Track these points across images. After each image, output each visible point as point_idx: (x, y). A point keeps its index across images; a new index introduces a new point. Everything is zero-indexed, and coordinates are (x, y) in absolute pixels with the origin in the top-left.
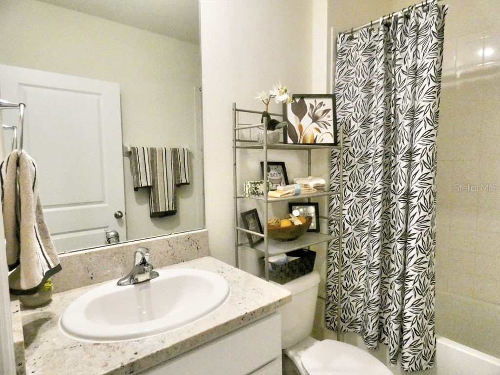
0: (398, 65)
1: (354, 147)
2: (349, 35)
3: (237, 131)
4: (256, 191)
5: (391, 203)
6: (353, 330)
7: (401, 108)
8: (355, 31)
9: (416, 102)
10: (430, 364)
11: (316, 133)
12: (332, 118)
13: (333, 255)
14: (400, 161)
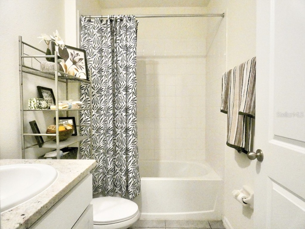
0: (118, 43)
1: (94, 84)
2: (88, 19)
5: (116, 115)
7: (120, 65)
8: (92, 18)
9: (128, 63)
11: (76, 72)
12: (84, 64)
13: (84, 149)
14: (122, 92)
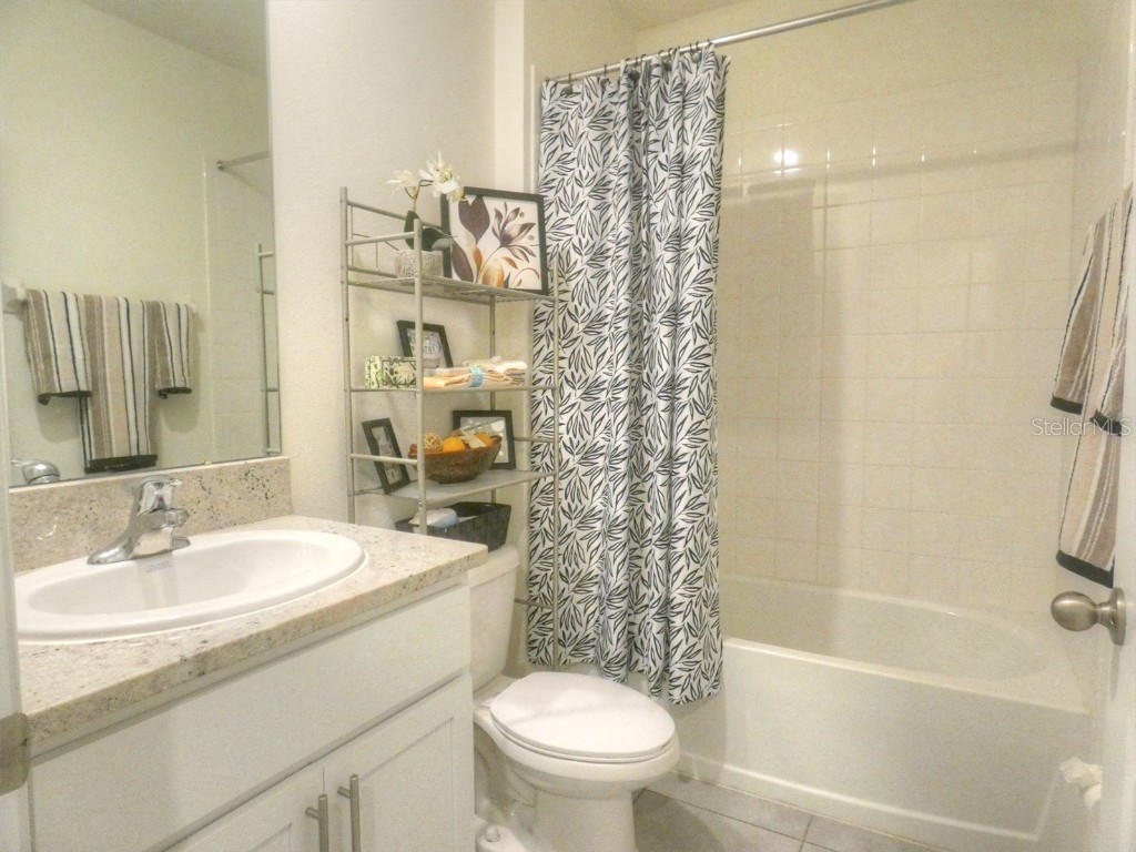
0: (653, 152)
1: (576, 302)
2: (564, 86)
3: (350, 247)
4: (392, 377)
5: (644, 407)
6: (582, 659)
7: (658, 229)
8: (576, 80)
9: (683, 220)
10: (714, 687)
11: (508, 268)
12: (536, 241)
13: (540, 515)
14: (659, 325)
